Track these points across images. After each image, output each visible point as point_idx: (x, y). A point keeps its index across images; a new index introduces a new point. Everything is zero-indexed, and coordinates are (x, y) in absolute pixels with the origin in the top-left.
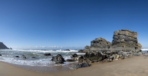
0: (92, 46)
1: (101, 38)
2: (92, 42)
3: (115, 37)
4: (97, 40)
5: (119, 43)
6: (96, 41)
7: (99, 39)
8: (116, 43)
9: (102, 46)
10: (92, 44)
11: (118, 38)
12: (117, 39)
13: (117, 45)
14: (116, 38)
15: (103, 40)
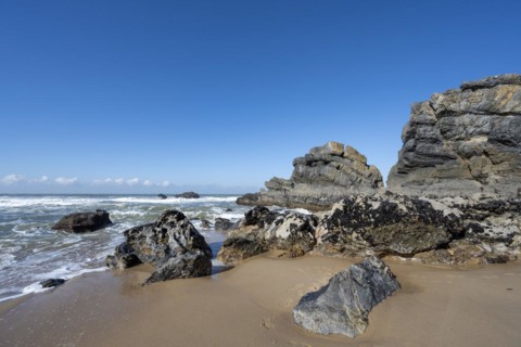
0: (298, 178)
1: (340, 146)
2: (301, 163)
3: (421, 130)
4: (322, 152)
5: (447, 157)
6: (317, 156)
7: (332, 149)
8: (428, 160)
9: (345, 177)
10: (301, 169)
11: (438, 132)
12: (435, 141)
13: (432, 171)
14: (428, 135)
15: (345, 155)
